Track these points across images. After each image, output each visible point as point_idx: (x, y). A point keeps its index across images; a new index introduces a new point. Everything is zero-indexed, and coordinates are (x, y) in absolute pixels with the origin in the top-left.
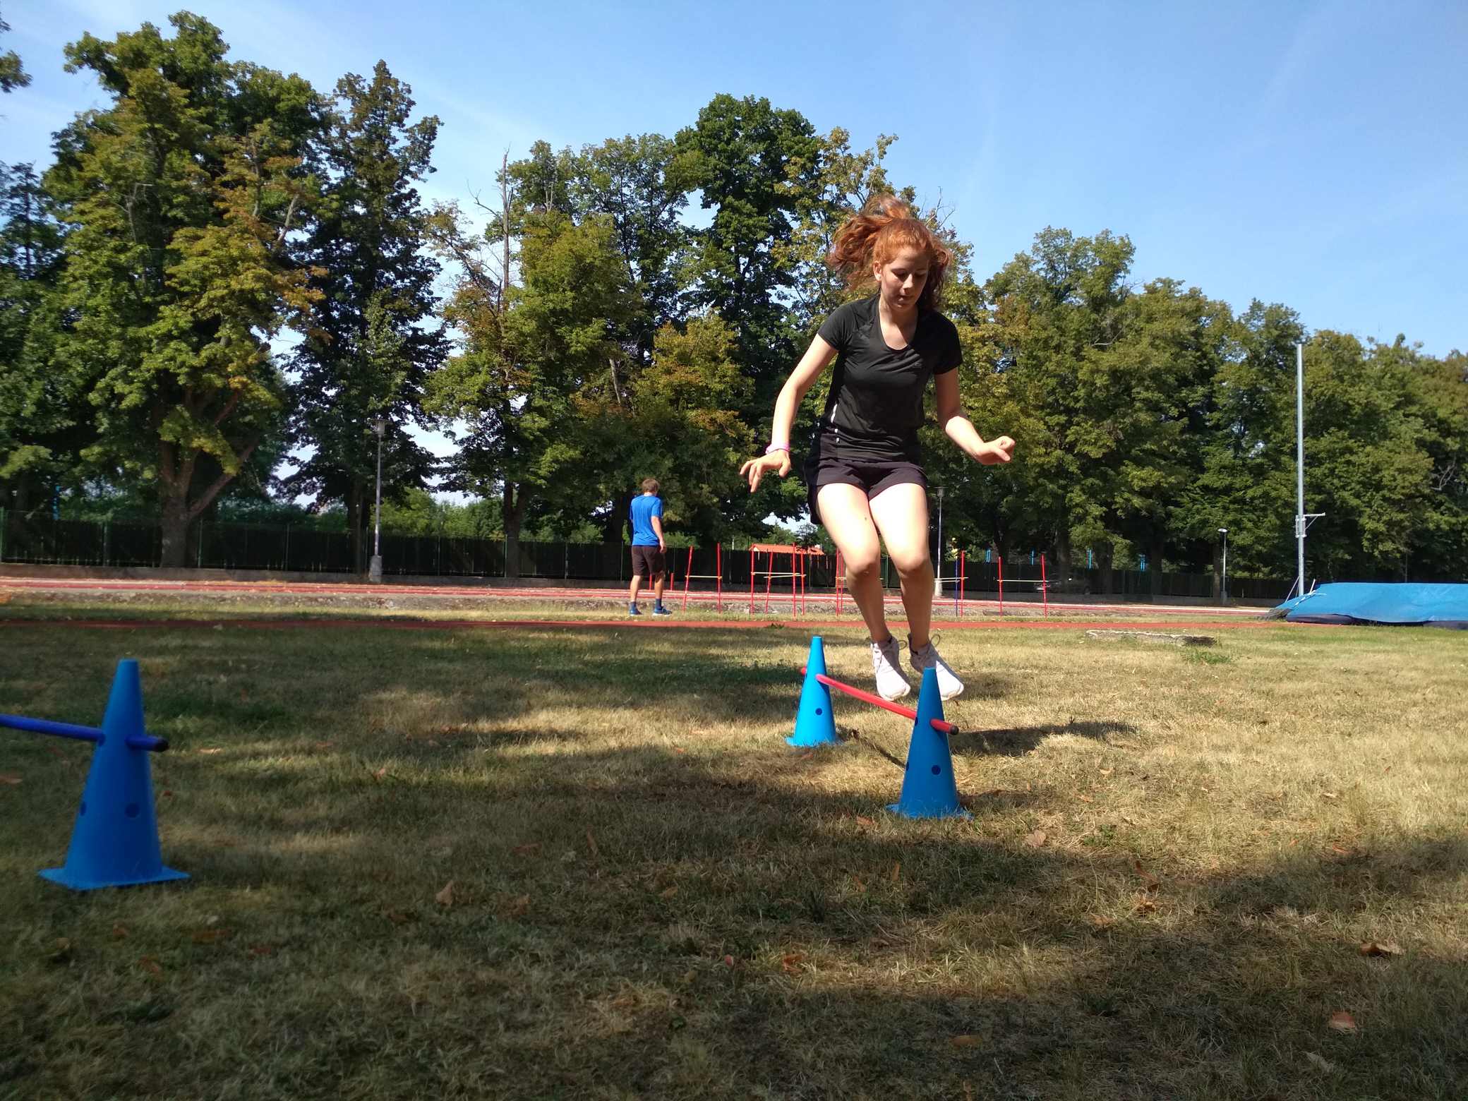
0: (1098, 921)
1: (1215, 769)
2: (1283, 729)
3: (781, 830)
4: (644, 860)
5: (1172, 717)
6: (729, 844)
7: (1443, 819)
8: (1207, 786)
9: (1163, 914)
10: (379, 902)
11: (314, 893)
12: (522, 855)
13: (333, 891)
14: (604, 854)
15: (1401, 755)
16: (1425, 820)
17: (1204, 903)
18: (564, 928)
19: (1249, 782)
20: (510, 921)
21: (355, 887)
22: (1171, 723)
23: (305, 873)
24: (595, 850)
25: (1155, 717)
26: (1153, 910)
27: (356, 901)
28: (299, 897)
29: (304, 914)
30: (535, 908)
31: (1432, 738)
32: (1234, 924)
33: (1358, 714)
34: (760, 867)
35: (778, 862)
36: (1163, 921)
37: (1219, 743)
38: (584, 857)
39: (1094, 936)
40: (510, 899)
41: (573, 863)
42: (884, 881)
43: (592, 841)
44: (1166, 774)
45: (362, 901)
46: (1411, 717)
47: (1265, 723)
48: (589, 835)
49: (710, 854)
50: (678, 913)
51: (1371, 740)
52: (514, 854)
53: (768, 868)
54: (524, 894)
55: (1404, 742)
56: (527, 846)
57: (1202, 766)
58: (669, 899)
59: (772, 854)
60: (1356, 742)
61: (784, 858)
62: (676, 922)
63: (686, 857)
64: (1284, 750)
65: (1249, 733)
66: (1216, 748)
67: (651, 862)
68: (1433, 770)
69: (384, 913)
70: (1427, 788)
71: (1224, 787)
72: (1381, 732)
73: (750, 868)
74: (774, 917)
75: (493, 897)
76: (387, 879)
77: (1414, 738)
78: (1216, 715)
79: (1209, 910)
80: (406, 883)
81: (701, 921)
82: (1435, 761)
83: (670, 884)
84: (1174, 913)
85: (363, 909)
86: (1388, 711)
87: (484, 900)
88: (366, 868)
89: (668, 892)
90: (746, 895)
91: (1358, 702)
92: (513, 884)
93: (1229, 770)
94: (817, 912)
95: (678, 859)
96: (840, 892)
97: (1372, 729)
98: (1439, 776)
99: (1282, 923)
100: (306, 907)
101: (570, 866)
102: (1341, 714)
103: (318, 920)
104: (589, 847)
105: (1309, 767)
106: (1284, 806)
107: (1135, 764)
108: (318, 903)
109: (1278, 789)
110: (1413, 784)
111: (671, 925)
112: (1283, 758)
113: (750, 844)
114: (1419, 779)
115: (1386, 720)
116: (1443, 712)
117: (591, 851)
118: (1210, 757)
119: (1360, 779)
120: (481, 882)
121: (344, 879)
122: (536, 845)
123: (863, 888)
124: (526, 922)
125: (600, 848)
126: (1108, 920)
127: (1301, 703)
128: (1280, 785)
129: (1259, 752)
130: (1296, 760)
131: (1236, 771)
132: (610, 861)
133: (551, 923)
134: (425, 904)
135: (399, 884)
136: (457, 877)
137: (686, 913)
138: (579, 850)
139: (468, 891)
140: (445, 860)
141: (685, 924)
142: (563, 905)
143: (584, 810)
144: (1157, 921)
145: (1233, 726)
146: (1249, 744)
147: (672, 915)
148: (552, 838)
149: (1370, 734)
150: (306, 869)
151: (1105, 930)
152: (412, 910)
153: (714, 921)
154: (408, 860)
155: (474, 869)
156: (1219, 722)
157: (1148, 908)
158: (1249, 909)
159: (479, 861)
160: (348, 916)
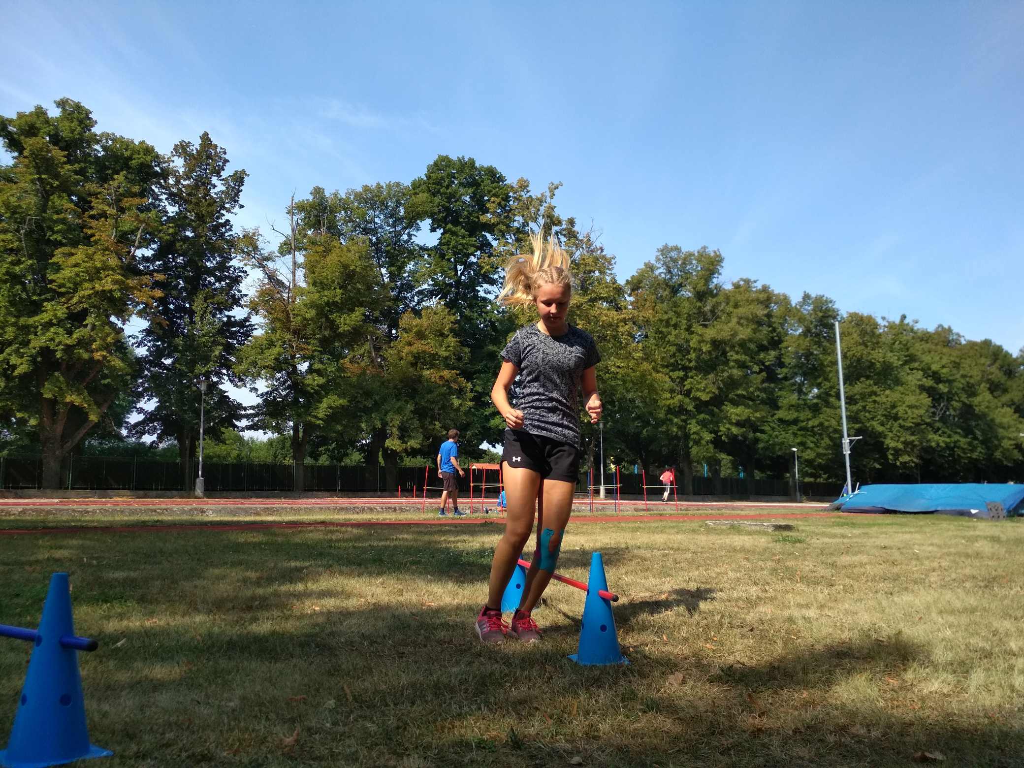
0: (725, 743)
1: (800, 622)
2: (845, 591)
3: (491, 678)
4: (387, 705)
5: (768, 583)
6: (451, 691)
7: (962, 655)
8: (795, 635)
9: (770, 735)
10: (181, 745)
11: (131, 739)
12: (294, 704)
13: (146, 737)
14: (357, 702)
15: (928, 608)
16: (950, 656)
17: (799, 725)
18: (323, 763)
19: (825, 631)
20: (281, 758)
21: (163, 734)
22: (767, 588)
23: (126, 722)
24: (351, 699)
25: (756, 584)
26: (763, 732)
27: (163, 745)
28: (119, 743)
29: (122, 757)
30: (301, 746)
31: (948, 595)
32: (822, 741)
33: (896, 578)
34: (474, 707)
35: (487, 703)
36: (771, 740)
37: (802, 602)
38: (342, 705)
39: (722, 754)
40: (282, 740)
41: (333, 709)
42: (566, 715)
43: (348, 691)
44: (766, 627)
45: (168, 745)
46: (932, 579)
47: (832, 585)
48: (345, 687)
49: (437, 699)
50: (411, 747)
51: (907, 598)
52: (288, 704)
53: (480, 709)
54: (293, 736)
55: (929, 599)
56: (298, 697)
57: (791, 620)
59: (483, 697)
60: (896, 599)
61: (492, 700)
62: (409, 755)
63: (419, 702)
64: (847, 606)
65: (822, 594)
66: (800, 606)
67: (392, 706)
68: (951, 619)
69: (184, 755)
70: (948, 633)
71: (808, 636)
73: (466, 709)
74: (484, 748)
75: (269, 739)
76: (188, 727)
77: (936, 595)
78: (798, 581)
79: (803, 730)
80: (204, 730)
81: (429, 753)
82: (952, 612)
84: (779, 734)
85: (168, 751)
86: (916, 576)
87: (264, 740)
88: (173, 719)
90: (463, 731)
91: (896, 570)
92: (285, 727)
93: (810, 622)
94: (517, 743)
95: (413, 703)
96: (533, 726)
97: (906, 589)
98: (956, 623)
99: (857, 739)
100: (124, 751)
101: (332, 712)
102: (884, 578)
103: (132, 762)
104: (346, 695)
105: (865, 619)
106: (851, 649)
107: (744, 619)
108: (134, 748)
109: (846, 635)
110: (939, 630)
111: (405, 758)
112: (847, 612)
113: (467, 689)
114: (943, 625)
115: (916, 582)
116: (954, 576)
117: (347, 699)
118: (796, 613)
119: (901, 627)
120: (261, 727)
121: (155, 727)
122: (305, 696)
123: (551, 722)
124: (291, 758)
125: (354, 696)
126: (731, 740)
127: (856, 570)
128: (846, 633)
129: (830, 608)
130: (856, 613)
131: (815, 623)
132: (361, 707)
133: (313, 759)
134: (217, 747)
135: (198, 731)
136: (242, 724)
137: (417, 747)
138: (338, 698)
139: (250, 735)
140: (234, 710)
141: (416, 756)
142: (323, 744)
143: (343, 667)
144: (766, 740)
145: (811, 590)
146: (823, 602)
147: (406, 749)
148: (317, 690)
149: (905, 593)
150: (128, 719)
151: (729, 749)
152: (206, 752)
153: (438, 753)
154: (205, 711)
155: (256, 717)
156: (800, 586)
157: (760, 730)
158: (832, 729)
159: (260, 711)
160: (156, 758)
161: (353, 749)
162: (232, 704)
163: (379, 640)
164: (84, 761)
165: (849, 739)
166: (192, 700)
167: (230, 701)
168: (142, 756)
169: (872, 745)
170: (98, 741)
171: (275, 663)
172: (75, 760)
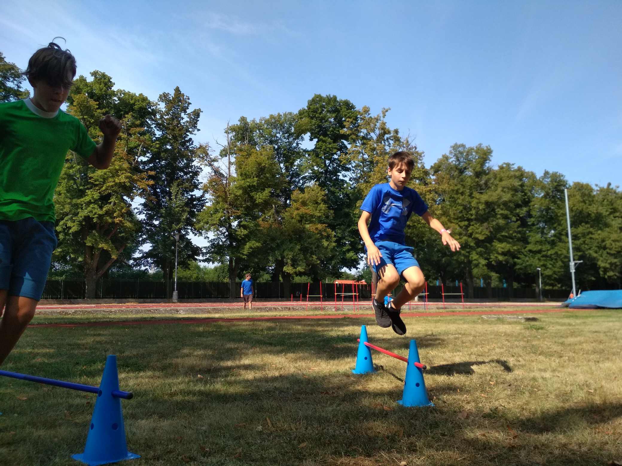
0: (492, 454)
1: (540, 380)
2: (569, 360)
3: (351, 414)
4: (292, 430)
5: (521, 356)
6: (328, 421)
8: (537, 388)
9: (520, 450)
10: (178, 452)
11: (150, 448)
12: (239, 428)
13: (158, 447)
14: (274, 427)
15: (620, 371)
17: (538, 444)
18: (258, 463)
19: (555, 386)
20: (234, 460)
21: (167, 445)
22: (520, 359)
23: (146, 439)
24: (270, 425)
25: (513, 356)
26: (515, 448)
27: (168, 452)
28: (144, 451)
29: (146, 459)
30: (245, 454)
32: (551, 453)
33: (602, 351)
34: (342, 431)
35: (350, 429)
36: (520, 453)
37: (542, 368)
38: (266, 429)
39: (490, 461)
40: (234, 450)
41: (261, 432)
42: (397, 437)
43: (269, 421)
44: (519, 383)
45: (170, 452)
47: (561, 357)
48: (267, 418)
49: (320, 426)
50: (307, 454)
51: (608, 364)
52: (235, 428)
53: (346, 432)
54: (240, 447)
56: (241, 424)
57: (534, 379)
58: (303, 448)
59: (347, 425)
60: (601, 365)
61: (352, 427)
62: (306, 459)
63: (310, 428)
64: (569, 370)
65: (555, 362)
66: (540, 370)
67: (295, 430)
69: (180, 458)
71: (545, 389)
72: (612, 360)
73: (338, 432)
74: (349, 456)
75: (227, 449)
76: (181, 441)
78: (540, 354)
79: (540, 447)
80: (190, 443)
81: (317, 458)
83: (303, 441)
84: (525, 449)
85: (171, 456)
86: (614, 350)
87: (223, 450)
88: (172, 436)
89: (303, 445)
90: (336, 445)
91: (601, 346)
92: (235, 442)
93: (546, 381)
94: (368, 453)
95: (307, 428)
96: (377, 443)
97: (608, 359)
99: (572, 452)
100: (147, 455)
101: (260, 433)
102: (594, 352)
103: (152, 461)
104: (267, 424)
105: (581, 378)
106: (571, 397)
107: (505, 379)
108: (152, 453)
109: (568, 389)
111: (304, 461)
112: (570, 374)
113: (338, 421)
115: (614, 354)
117: (268, 426)
118: (537, 374)
119: (603, 383)
120: (221, 442)
121: (163, 442)
122: (244, 424)
123: (387, 441)
124: (240, 460)
125: (272, 424)
126: (496, 453)
127: (577, 347)
128: (569, 387)
129: (559, 372)
130: (575, 375)
131: (549, 381)
132: (277, 430)
133: (252, 461)
134: (198, 453)
135: (186, 444)
136: (211, 440)
137: (310, 455)
138: (263, 425)
139: (216, 446)
140: (205, 432)
141: (310, 460)
142: (257, 452)
143: (265, 406)
144: (517, 453)
145: (547, 359)
146: (555, 368)
147: (304, 456)
148: (251, 420)
149: (607, 361)
150: (147, 437)
151: (494, 458)
152: (192, 456)
153: (322, 458)
154: (190, 432)
155: (218, 436)
156: (541, 358)
157: (513, 447)
158: (557, 446)
159: (220, 432)
160: (165, 459)
161: (274, 456)
162: (204, 428)
163: (285, 390)
164: (125, 461)
165: (568, 452)
166: (182, 425)
167: (203, 426)
168: (157, 458)
169: (581, 456)
170: (131, 449)
171: (226, 403)
172: (120, 460)
